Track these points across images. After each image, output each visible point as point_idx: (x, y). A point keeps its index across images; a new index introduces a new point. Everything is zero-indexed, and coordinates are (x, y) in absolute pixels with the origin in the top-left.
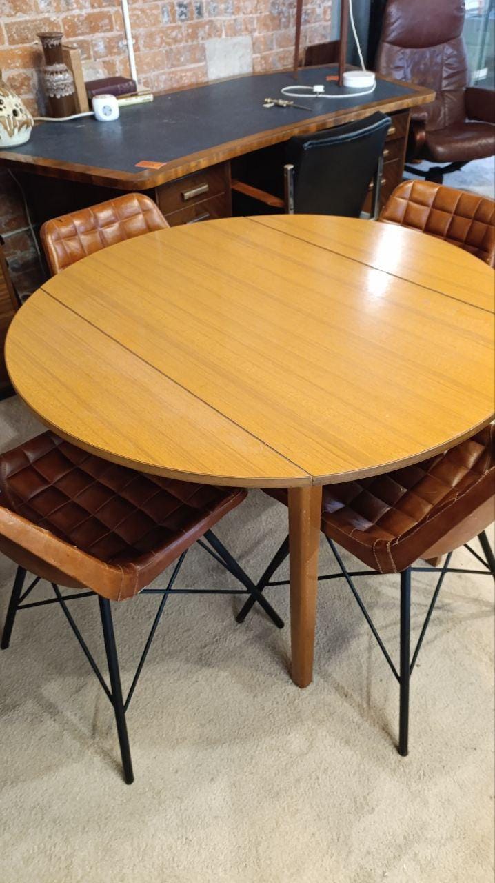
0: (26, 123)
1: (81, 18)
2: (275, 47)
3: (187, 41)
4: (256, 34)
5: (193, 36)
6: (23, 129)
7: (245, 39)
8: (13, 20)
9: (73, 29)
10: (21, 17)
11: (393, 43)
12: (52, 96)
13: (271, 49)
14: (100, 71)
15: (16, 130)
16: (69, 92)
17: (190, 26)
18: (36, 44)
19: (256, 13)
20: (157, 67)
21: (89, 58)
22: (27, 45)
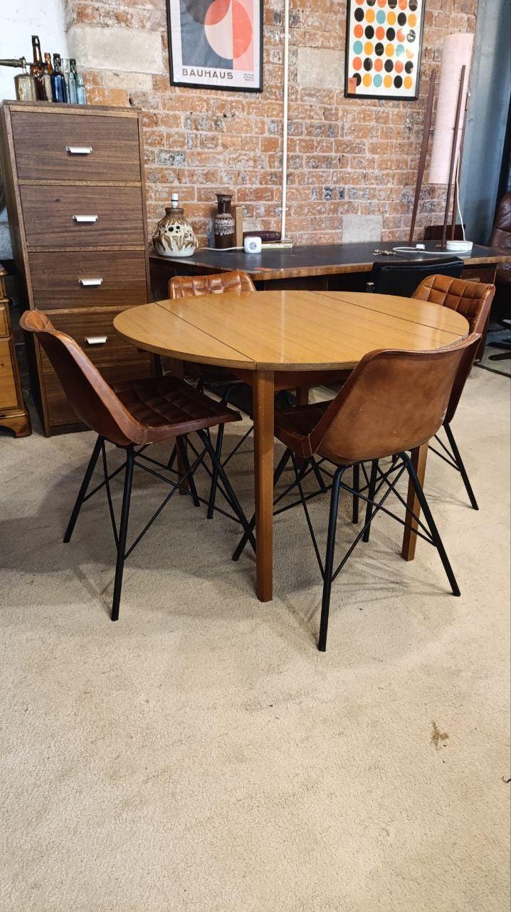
0: (192, 244)
1: (252, 190)
2: (402, 225)
3: (329, 214)
4: (387, 215)
5: (335, 211)
6: (189, 246)
7: (378, 218)
8: (203, 186)
9: (244, 196)
10: (209, 185)
11: (505, 229)
12: (217, 234)
13: (399, 227)
14: (259, 226)
15: (184, 247)
16: (231, 232)
17: (332, 204)
18: (215, 203)
19: (389, 200)
20: (302, 228)
21: (251, 216)
22: (210, 203)
